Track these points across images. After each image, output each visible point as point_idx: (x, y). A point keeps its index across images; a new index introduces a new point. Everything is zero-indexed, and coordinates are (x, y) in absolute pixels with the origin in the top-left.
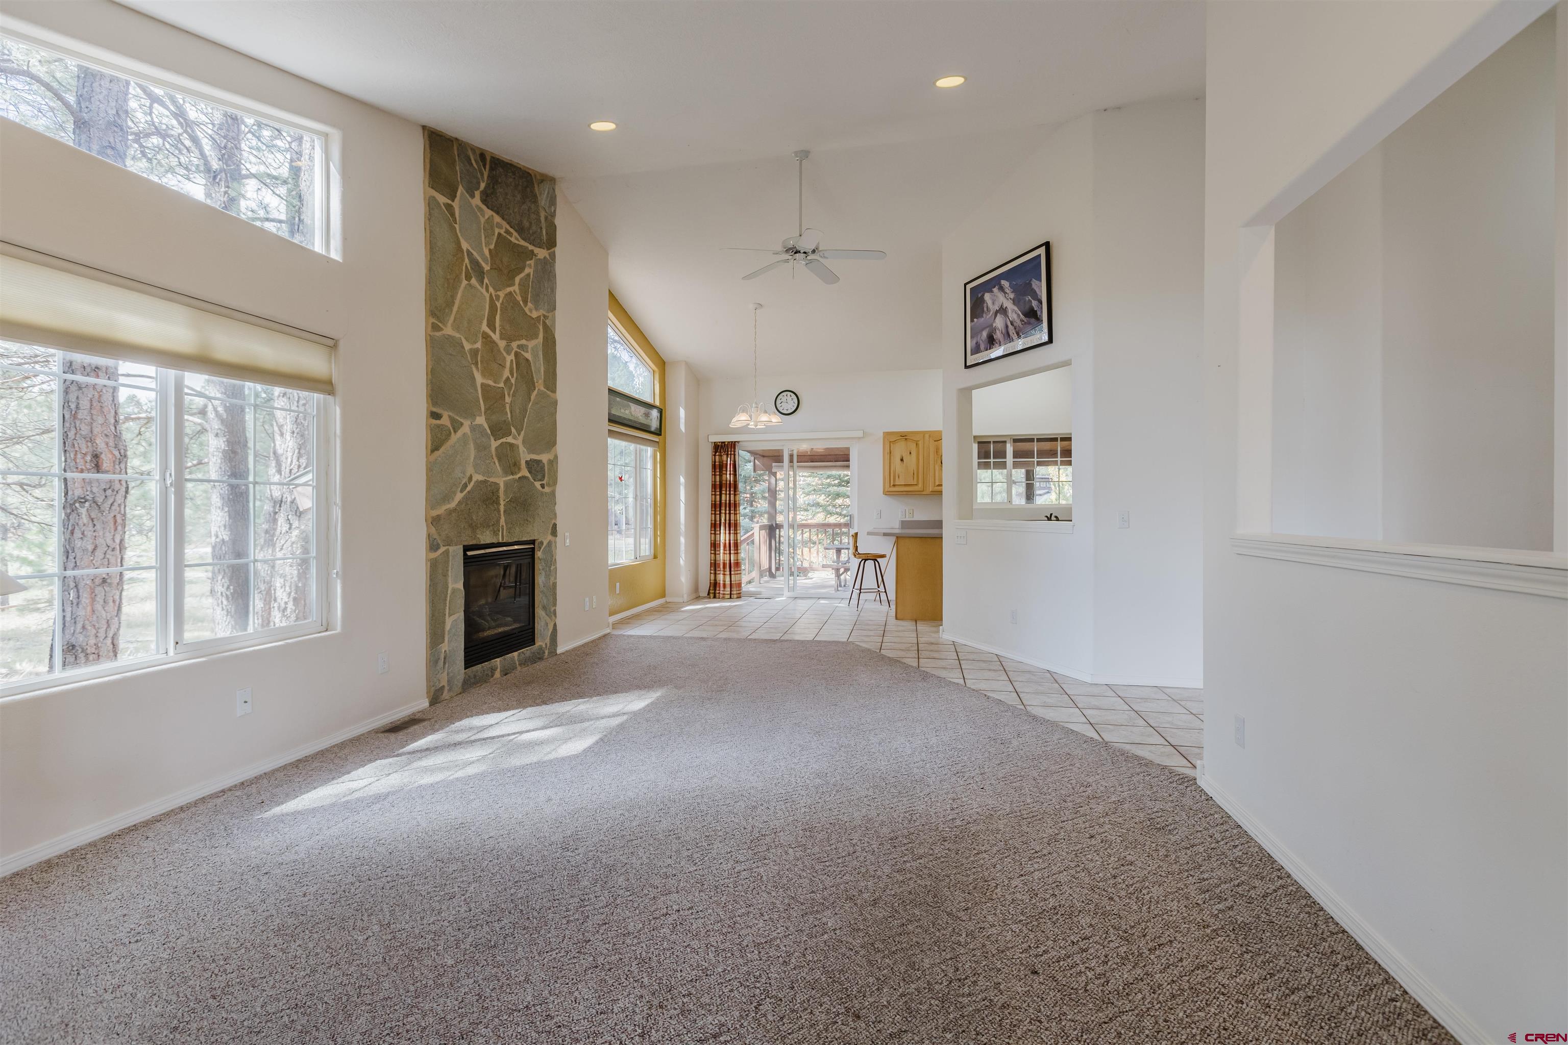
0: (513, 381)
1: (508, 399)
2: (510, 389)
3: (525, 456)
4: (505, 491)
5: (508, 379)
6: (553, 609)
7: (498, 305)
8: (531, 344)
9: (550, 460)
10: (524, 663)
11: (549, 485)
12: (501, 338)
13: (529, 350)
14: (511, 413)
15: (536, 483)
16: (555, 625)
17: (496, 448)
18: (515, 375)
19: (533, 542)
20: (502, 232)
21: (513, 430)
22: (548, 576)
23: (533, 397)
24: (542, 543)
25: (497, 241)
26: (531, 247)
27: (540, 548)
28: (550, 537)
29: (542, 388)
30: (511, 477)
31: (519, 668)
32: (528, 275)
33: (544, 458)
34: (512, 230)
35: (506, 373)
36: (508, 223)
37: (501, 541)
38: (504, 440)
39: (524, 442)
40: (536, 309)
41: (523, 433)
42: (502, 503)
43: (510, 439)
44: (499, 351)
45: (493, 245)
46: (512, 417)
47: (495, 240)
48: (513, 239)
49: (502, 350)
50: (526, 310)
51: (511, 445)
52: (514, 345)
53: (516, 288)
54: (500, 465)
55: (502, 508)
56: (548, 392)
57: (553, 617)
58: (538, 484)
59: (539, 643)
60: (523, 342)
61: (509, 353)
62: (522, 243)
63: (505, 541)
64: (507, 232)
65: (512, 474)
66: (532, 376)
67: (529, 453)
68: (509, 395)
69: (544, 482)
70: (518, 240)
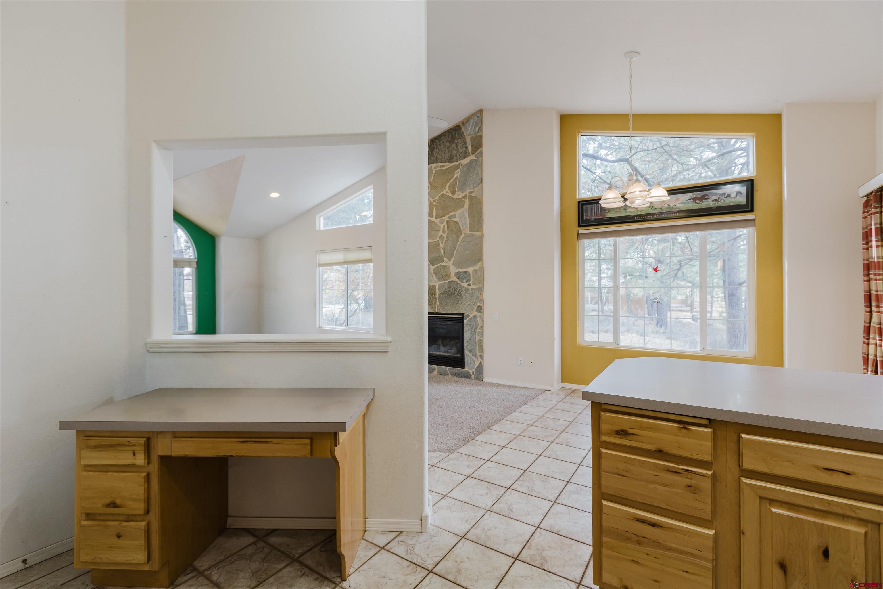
0: (445, 236)
1: (442, 245)
2: (443, 240)
3: (453, 270)
4: (439, 289)
5: (442, 235)
6: (478, 354)
7: (435, 204)
8: (458, 213)
9: (475, 270)
10: (455, 375)
11: (474, 284)
12: (436, 218)
13: (457, 216)
14: (444, 251)
15: (462, 284)
16: (481, 365)
17: (434, 270)
18: (446, 232)
19: (463, 315)
20: (439, 169)
21: (445, 259)
22: (473, 334)
23: (460, 240)
24: (468, 316)
25: (434, 175)
26: (457, 163)
27: (467, 318)
28: (475, 313)
29: (468, 232)
30: (444, 282)
31: (450, 375)
32: (457, 178)
33: (470, 270)
34: (444, 164)
35: (441, 233)
36: (440, 163)
37: (437, 312)
38: (439, 265)
39: (453, 264)
40: (462, 193)
41: (452, 259)
42: (437, 294)
43: (443, 264)
44: (436, 224)
45: (432, 179)
46: (444, 253)
47: (433, 176)
48: (446, 167)
49: (438, 223)
50: (455, 197)
51: (444, 267)
52: (446, 218)
53: (447, 190)
54: (436, 277)
55: (437, 297)
56: (473, 233)
57: (479, 358)
58: (465, 285)
59: (466, 369)
60: (453, 213)
61: (442, 223)
62: (451, 165)
63: (439, 312)
64: (441, 167)
65: (444, 280)
66: (460, 228)
67: (457, 269)
68: (442, 243)
69: (471, 282)
70: (449, 165)
